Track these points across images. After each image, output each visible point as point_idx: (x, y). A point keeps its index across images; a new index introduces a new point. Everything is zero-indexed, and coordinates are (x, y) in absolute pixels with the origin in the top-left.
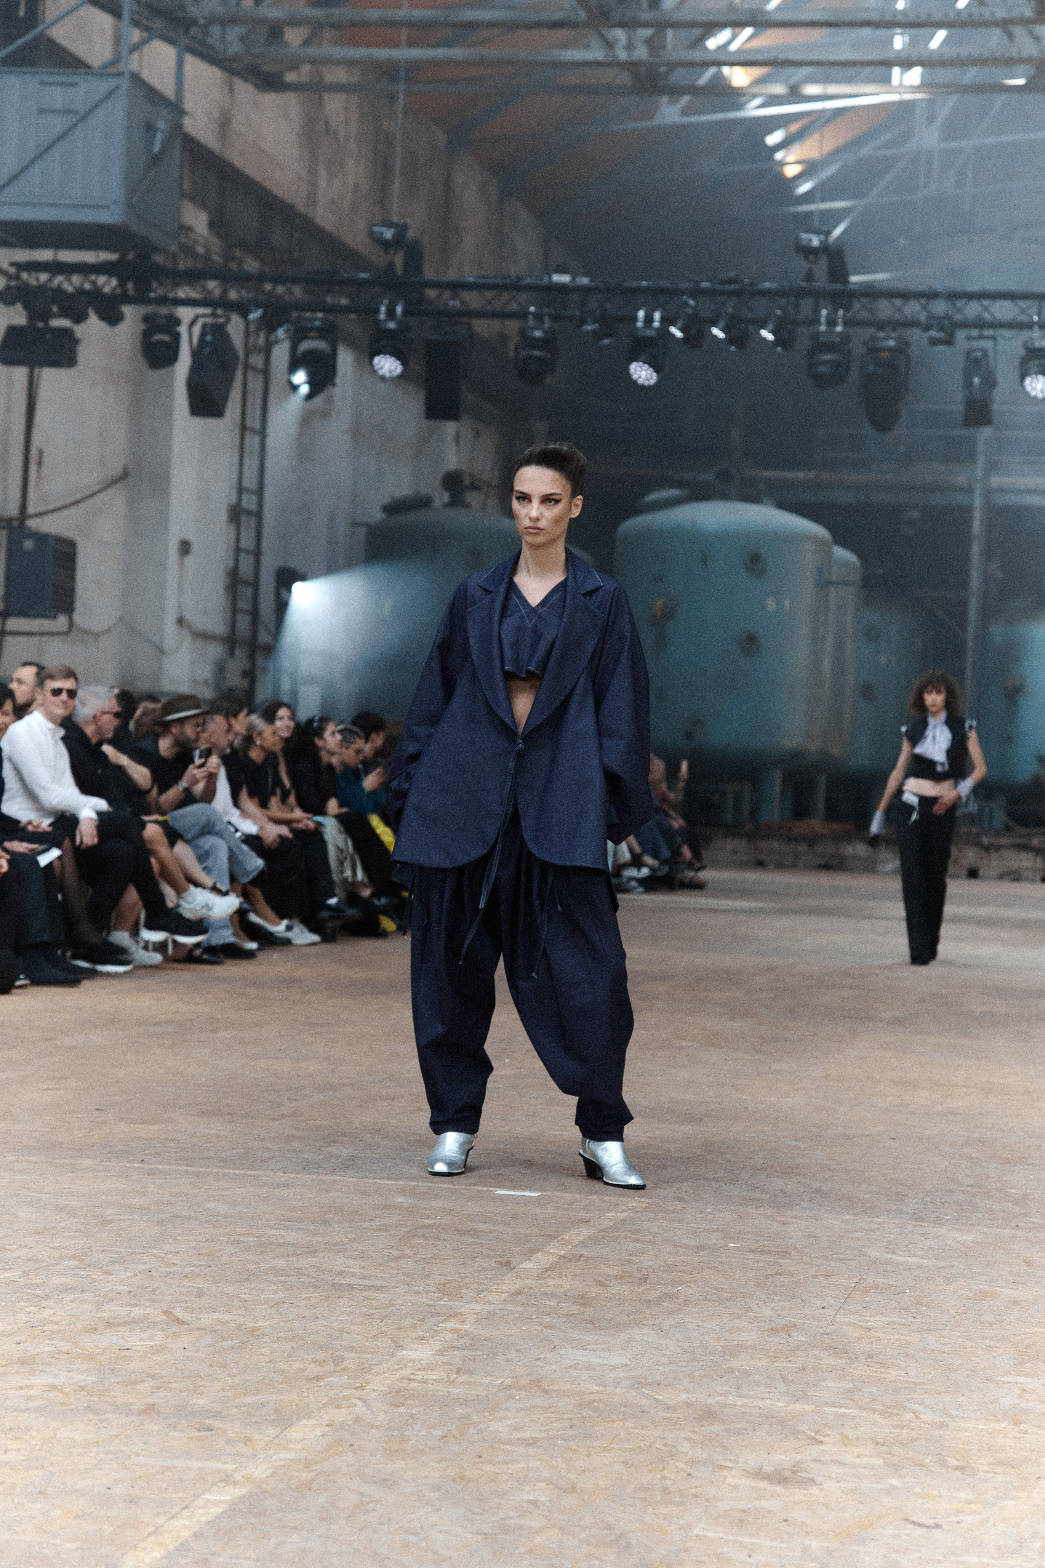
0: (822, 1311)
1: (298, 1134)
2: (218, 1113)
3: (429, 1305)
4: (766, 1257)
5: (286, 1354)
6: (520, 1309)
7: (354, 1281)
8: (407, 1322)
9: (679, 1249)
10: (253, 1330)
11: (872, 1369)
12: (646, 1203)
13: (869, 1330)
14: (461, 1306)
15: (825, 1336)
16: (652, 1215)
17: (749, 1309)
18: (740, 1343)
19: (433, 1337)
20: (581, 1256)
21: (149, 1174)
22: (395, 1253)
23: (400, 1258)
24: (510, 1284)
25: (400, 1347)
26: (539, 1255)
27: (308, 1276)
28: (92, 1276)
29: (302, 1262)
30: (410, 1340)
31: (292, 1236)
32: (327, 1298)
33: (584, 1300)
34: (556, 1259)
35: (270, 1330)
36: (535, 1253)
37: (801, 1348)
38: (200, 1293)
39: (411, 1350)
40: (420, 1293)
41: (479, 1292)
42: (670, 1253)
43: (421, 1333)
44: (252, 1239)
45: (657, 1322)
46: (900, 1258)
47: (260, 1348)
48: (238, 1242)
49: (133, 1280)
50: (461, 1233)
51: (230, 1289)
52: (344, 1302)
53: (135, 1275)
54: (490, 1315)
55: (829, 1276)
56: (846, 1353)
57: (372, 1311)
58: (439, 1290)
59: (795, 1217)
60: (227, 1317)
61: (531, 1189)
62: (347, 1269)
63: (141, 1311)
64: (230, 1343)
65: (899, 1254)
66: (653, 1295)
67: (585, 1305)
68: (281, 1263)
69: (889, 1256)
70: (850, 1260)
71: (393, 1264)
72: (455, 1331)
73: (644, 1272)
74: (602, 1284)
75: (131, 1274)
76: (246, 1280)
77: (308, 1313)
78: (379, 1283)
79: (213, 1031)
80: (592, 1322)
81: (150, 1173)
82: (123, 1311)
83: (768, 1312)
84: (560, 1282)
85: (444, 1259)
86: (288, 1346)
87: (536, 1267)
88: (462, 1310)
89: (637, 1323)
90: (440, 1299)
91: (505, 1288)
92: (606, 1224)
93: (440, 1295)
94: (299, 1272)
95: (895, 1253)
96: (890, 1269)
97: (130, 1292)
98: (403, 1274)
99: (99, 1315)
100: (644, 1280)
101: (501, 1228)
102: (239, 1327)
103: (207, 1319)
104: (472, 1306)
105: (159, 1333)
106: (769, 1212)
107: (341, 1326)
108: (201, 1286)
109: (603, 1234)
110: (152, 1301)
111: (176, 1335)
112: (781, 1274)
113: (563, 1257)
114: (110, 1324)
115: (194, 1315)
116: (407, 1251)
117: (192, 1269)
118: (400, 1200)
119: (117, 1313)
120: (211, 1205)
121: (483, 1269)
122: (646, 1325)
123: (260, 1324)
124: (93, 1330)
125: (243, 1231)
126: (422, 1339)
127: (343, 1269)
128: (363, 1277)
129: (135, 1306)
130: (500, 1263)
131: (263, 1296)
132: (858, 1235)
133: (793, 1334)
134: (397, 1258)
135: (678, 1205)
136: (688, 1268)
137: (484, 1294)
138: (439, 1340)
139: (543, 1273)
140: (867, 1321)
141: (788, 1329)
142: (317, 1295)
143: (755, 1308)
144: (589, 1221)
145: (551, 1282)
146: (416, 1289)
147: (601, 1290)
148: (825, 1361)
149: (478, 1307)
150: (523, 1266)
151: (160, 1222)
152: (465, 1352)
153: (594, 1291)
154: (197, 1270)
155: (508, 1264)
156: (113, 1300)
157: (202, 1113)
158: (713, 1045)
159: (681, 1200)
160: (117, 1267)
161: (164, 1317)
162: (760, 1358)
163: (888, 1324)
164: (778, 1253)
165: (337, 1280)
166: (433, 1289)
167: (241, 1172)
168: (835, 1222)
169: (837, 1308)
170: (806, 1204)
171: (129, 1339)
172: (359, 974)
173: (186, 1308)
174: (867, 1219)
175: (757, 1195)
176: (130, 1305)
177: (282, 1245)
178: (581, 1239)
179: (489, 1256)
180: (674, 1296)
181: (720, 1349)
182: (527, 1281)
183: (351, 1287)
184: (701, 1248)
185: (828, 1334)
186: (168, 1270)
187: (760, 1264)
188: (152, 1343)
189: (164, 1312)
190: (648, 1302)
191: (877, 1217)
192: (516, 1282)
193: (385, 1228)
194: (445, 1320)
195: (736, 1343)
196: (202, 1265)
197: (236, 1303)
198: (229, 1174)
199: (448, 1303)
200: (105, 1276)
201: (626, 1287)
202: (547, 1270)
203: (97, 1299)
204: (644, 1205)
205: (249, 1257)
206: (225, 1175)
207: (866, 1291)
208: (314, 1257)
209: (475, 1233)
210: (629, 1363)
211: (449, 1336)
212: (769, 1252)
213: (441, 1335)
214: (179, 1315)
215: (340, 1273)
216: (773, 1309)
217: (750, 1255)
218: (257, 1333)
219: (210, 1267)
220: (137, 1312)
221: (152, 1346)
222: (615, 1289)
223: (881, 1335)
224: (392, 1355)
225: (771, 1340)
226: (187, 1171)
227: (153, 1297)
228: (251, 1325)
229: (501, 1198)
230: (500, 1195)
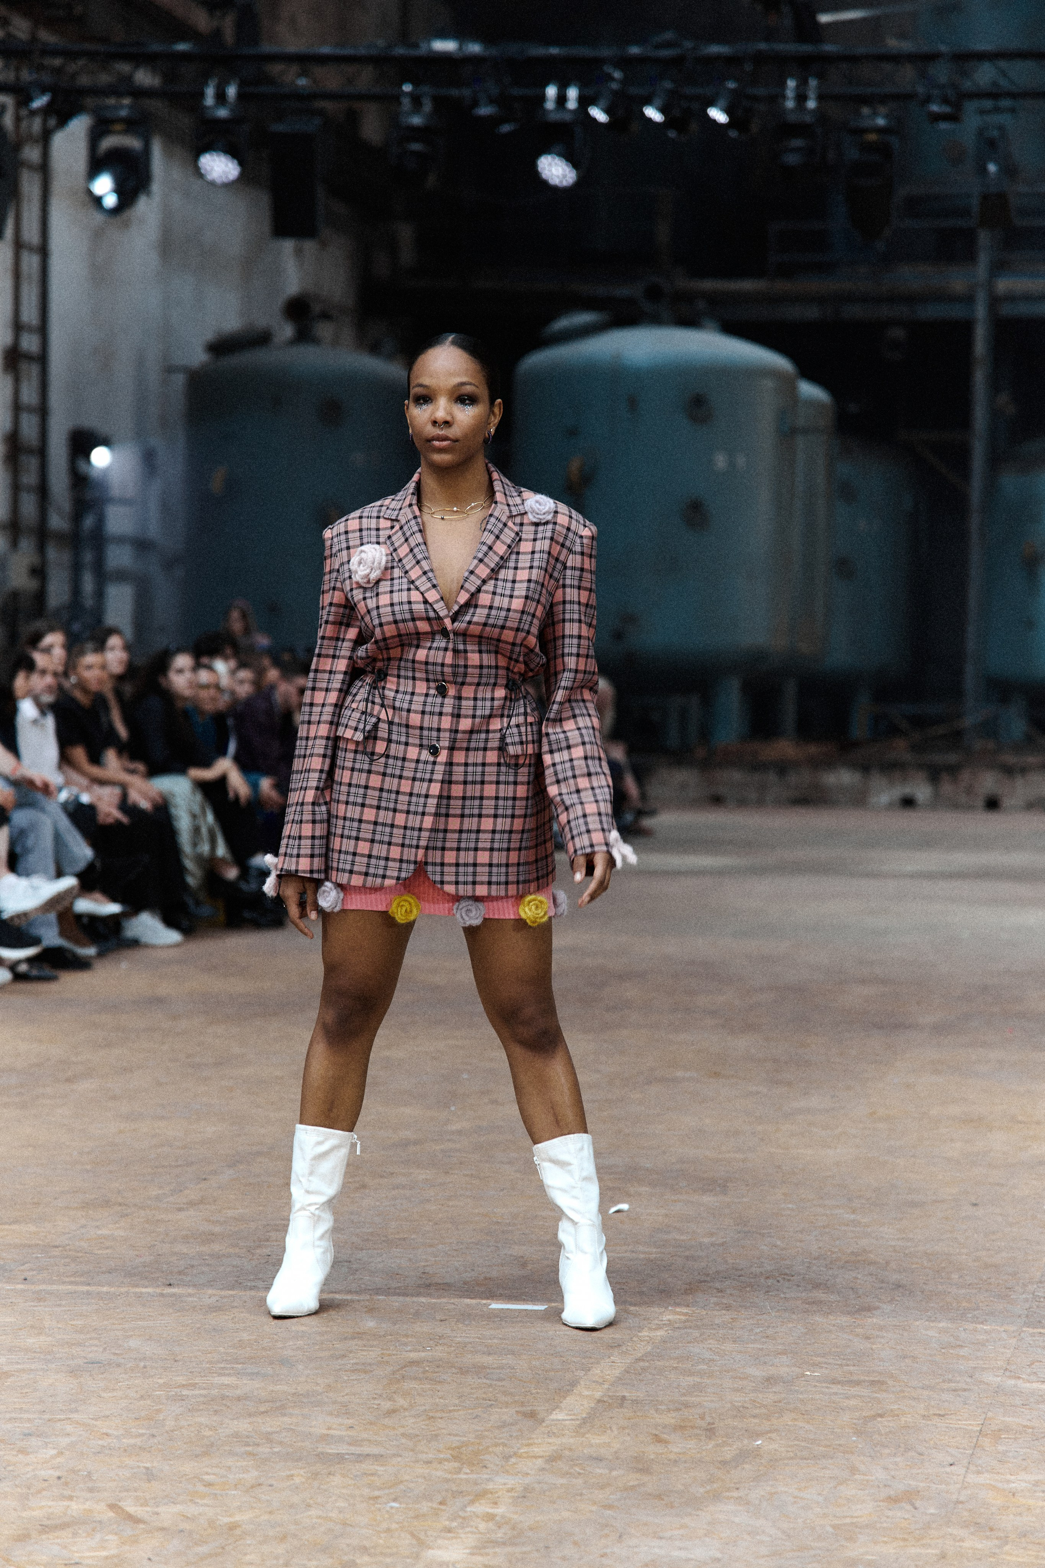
0: (948, 1469)
1: (217, 1229)
2: (106, 1203)
3: (447, 1481)
4: (854, 1390)
5: (281, 1562)
6: (563, 1481)
7: (343, 1449)
8: (425, 1507)
9: (745, 1382)
10: (232, 1527)
11: (1030, 1553)
12: (686, 1314)
13: (1014, 1495)
14: (488, 1480)
15: (960, 1506)
16: (696, 1333)
17: (853, 1470)
18: (855, 1520)
19: (463, 1528)
20: (624, 1398)
21: (39, 1300)
22: (387, 1405)
23: (394, 1411)
24: (543, 1446)
25: (422, 1544)
26: (570, 1400)
27: (281, 1443)
28: (5, 1457)
29: (270, 1424)
30: (435, 1534)
31: (248, 1385)
32: (315, 1475)
33: (641, 1465)
34: (593, 1405)
35: (252, 1526)
36: (565, 1398)
37: (934, 1526)
38: (150, 1475)
39: (439, 1548)
40: (430, 1462)
41: (507, 1458)
42: (737, 1390)
43: (447, 1523)
44: (197, 1392)
45: (741, 1493)
46: (1028, 1385)
47: (246, 1554)
48: (182, 1398)
49: (58, 1460)
50: (463, 1371)
51: (188, 1467)
52: (337, 1480)
53: (61, 1453)
54: (527, 1490)
55: (943, 1416)
56: (991, 1530)
57: (377, 1493)
58: (456, 1458)
59: (881, 1328)
60: (192, 1510)
61: (533, 1299)
62: (332, 1432)
63: (81, 1507)
64: (203, 1549)
65: (1023, 1379)
66: (728, 1453)
67: (645, 1470)
68: (243, 1426)
69: (1012, 1382)
70: (965, 1390)
71: (386, 1421)
72: (490, 1517)
73: (708, 1419)
74: (658, 1440)
75: (54, 1452)
76: (206, 1454)
77: (296, 1499)
78: (375, 1450)
79: (68, 1080)
80: (659, 1497)
81: (39, 1298)
82: (58, 1507)
83: (880, 1474)
84: (605, 1439)
85: (450, 1411)
86: (280, 1549)
87: (569, 1418)
88: (490, 1486)
89: (716, 1497)
90: (459, 1471)
91: (536, 1450)
92: (642, 1349)
93: (456, 1465)
94: (268, 1438)
95: (1019, 1378)
96: (1018, 1401)
97: (59, 1478)
98: (403, 1435)
99: (24, 1514)
100: (710, 1431)
101: (509, 1360)
102: (211, 1523)
103: (168, 1513)
104: (500, 1479)
105: (110, 1537)
106: (844, 1320)
107: (341, 1516)
108: (148, 1465)
109: (641, 1364)
110: (91, 1490)
111: (134, 1540)
112: (881, 1416)
113: (599, 1401)
114: (46, 1529)
115: (148, 1509)
116: (401, 1402)
117: (132, 1441)
118: (371, 1324)
119: (50, 1510)
120: (133, 1343)
121: (504, 1425)
122: (728, 1498)
123: (238, 1518)
124: (23, 1538)
125: (181, 1380)
126: (449, 1531)
127: (325, 1432)
128: (354, 1442)
129: (70, 1498)
130: (525, 1415)
131: (231, 1476)
132: (963, 1352)
133: (918, 1503)
134: (391, 1412)
135: (727, 1316)
136: (764, 1411)
137: (513, 1460)
138: (472, 1532)
139: (580, 1426)
140: (1008, 1482)
141: (909, 1497)
142: (302, 1472)
143: (862, 1468)
144: (619, 1346)
145: (596, 1440)
146: (424, 1457)
147: (659, 1448)
148: (966, 1544)
149: (511, 1481)
150: (553, 1416)
151: (73, 1372)
152: (509, 1549)
153: (652, 1450)
154: (138, 1441)
155: (532, 1415)
156: (39, 1492)
157: (86, 1206)
158: (717, 1075)
159: (728, 1307)
160: (34, 1442)
161: (111, 1514)
162: (886, 1543)
163: (1034, 1485)
164: (873, 1383)
165: (322, 1448)
166: (449, 1456)
167: (158, 1290)
168: (931, 1333)
169: (965, 1462)
170: (887, 1308)
171: (75, 1549)
172: (238, 986)
173: (137, 1498)
174: (971, 1326)
175: (819, 1295)
176: (63, 1497)
177: (239, 1399)
178: (617, 1372)
179: (507, 1405)
180: (756, 1453)
181: (830, 1529)
182: (564, 1440)
183: (340, 1458)
184: (770, 1380)
185: (962, 1502)
186: (100, 1442)
187: (852, 1402)
188: (105, 1553)
189: (112, 1507)
190: (724, 1463)
191: (982, 1323)
192: (550, 1440)
193: (364, 1369)
194: (472, 1502)
195: (848, 1521)
196: (142, 1435)
197: (200, 1488)
198: (141, 1293)
199: (471, 1476)
200: (20, 1456)
201: (692, 1444)
202: (584, 1421)
203: (19, 1490)
204: (683, 1318)
205: (202, 1420)
206: (139, 1296)
207: (996, 1436)
208: (285, 1415)
209: (479, 1370)
210: (719, 1555)
211: (482, 1526)
212: (858, 1383)
213: (472, 1523)
214: (131, 1509)
215: (324, 1438)
216: (886, 1469)
217: (835, 1388)
218: (238, 1532)
219: (153, 1436)
220: (76, 1508)
221: (107, 1558)
222: (679, 1446)
223: (1031, 1502)
224: (417, 1557)
225: (890, 1513)
226: (88, 1293)
227: (90, 1485)
228: (226, 1520)
229: (502, 1316)
230: (495, 1309)
